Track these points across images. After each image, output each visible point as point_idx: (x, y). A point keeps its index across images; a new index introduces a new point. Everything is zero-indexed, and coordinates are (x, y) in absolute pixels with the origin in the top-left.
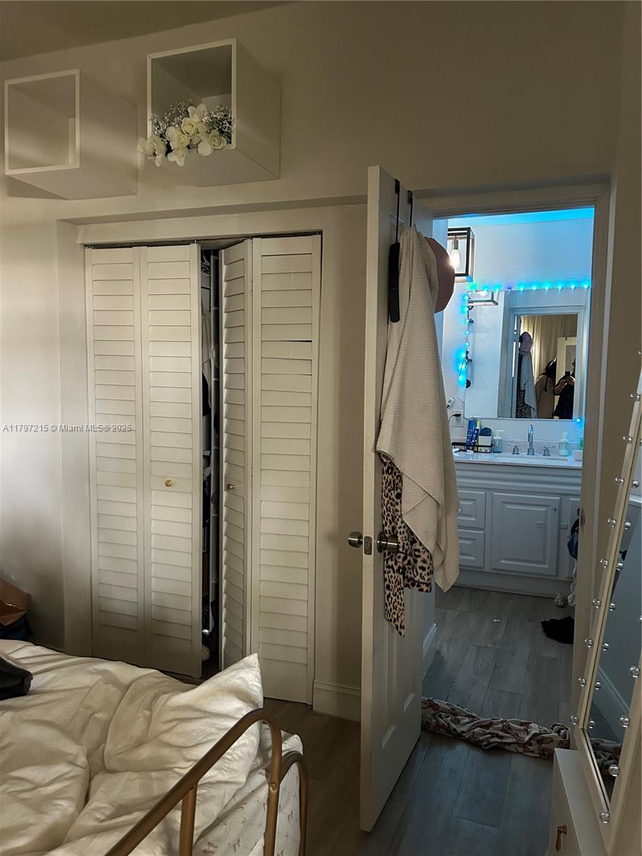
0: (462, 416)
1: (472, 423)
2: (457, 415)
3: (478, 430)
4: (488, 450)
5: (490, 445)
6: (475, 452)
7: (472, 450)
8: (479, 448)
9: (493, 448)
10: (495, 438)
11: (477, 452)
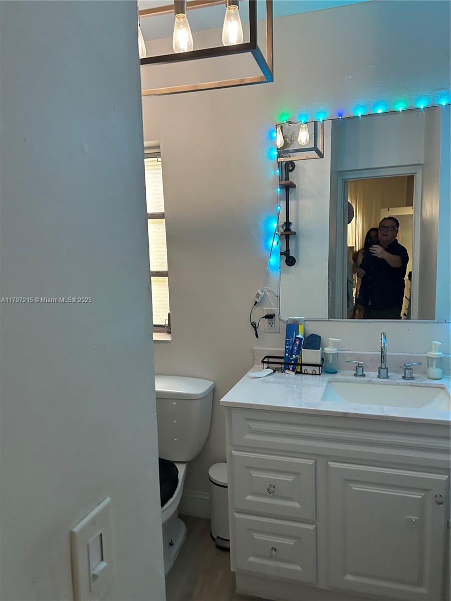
0: (277, 317)
1: (292, 327)
2: (270, 317)
3: (300, 339)
4: (317, 370)
5: (319, 362)
6: (297, 373)
7: (293, 370)
8: (304, 368)
9: (325, 367)
10: (327, 350)
11: (301, 373)
